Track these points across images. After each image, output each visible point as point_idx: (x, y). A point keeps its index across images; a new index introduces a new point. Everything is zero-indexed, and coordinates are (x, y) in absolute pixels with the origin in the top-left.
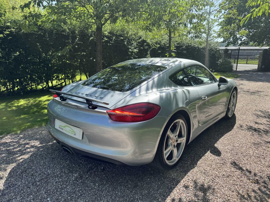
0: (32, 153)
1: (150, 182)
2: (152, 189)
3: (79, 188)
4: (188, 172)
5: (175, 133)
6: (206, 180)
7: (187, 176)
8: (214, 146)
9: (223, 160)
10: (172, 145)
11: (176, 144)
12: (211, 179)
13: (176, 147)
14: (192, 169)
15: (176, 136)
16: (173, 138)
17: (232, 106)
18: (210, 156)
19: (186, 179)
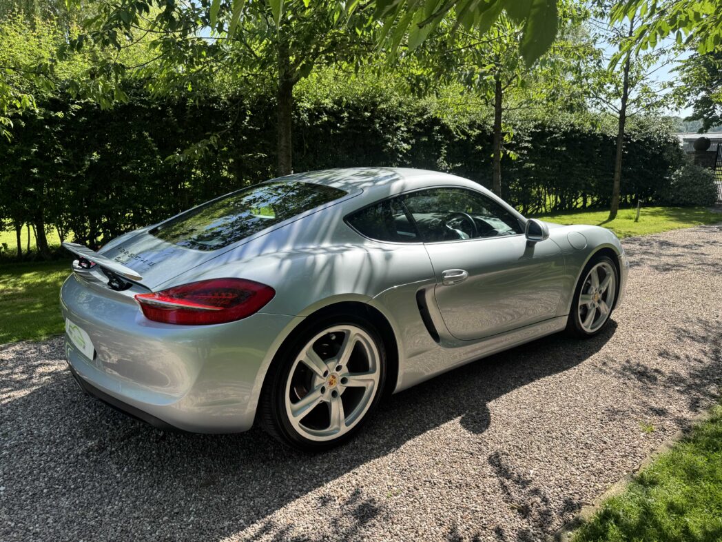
0: (37, 387)
1: (250, 478)
2: (241, 494)
3: (82, 472)
4: (362, 463)
5: (336, 360)
6: (395, 488)
7: (351, 473)
8: (485, 405)
9: (480, 444)
10: (323, 390)
11: (341, 389)
12: (409, 488)
13: (342, 396)
14: (379, 457)
15: (339, 368)
16: (329, 373)
17: (599, 302)
18: (453, 429)
19: (342, 481)
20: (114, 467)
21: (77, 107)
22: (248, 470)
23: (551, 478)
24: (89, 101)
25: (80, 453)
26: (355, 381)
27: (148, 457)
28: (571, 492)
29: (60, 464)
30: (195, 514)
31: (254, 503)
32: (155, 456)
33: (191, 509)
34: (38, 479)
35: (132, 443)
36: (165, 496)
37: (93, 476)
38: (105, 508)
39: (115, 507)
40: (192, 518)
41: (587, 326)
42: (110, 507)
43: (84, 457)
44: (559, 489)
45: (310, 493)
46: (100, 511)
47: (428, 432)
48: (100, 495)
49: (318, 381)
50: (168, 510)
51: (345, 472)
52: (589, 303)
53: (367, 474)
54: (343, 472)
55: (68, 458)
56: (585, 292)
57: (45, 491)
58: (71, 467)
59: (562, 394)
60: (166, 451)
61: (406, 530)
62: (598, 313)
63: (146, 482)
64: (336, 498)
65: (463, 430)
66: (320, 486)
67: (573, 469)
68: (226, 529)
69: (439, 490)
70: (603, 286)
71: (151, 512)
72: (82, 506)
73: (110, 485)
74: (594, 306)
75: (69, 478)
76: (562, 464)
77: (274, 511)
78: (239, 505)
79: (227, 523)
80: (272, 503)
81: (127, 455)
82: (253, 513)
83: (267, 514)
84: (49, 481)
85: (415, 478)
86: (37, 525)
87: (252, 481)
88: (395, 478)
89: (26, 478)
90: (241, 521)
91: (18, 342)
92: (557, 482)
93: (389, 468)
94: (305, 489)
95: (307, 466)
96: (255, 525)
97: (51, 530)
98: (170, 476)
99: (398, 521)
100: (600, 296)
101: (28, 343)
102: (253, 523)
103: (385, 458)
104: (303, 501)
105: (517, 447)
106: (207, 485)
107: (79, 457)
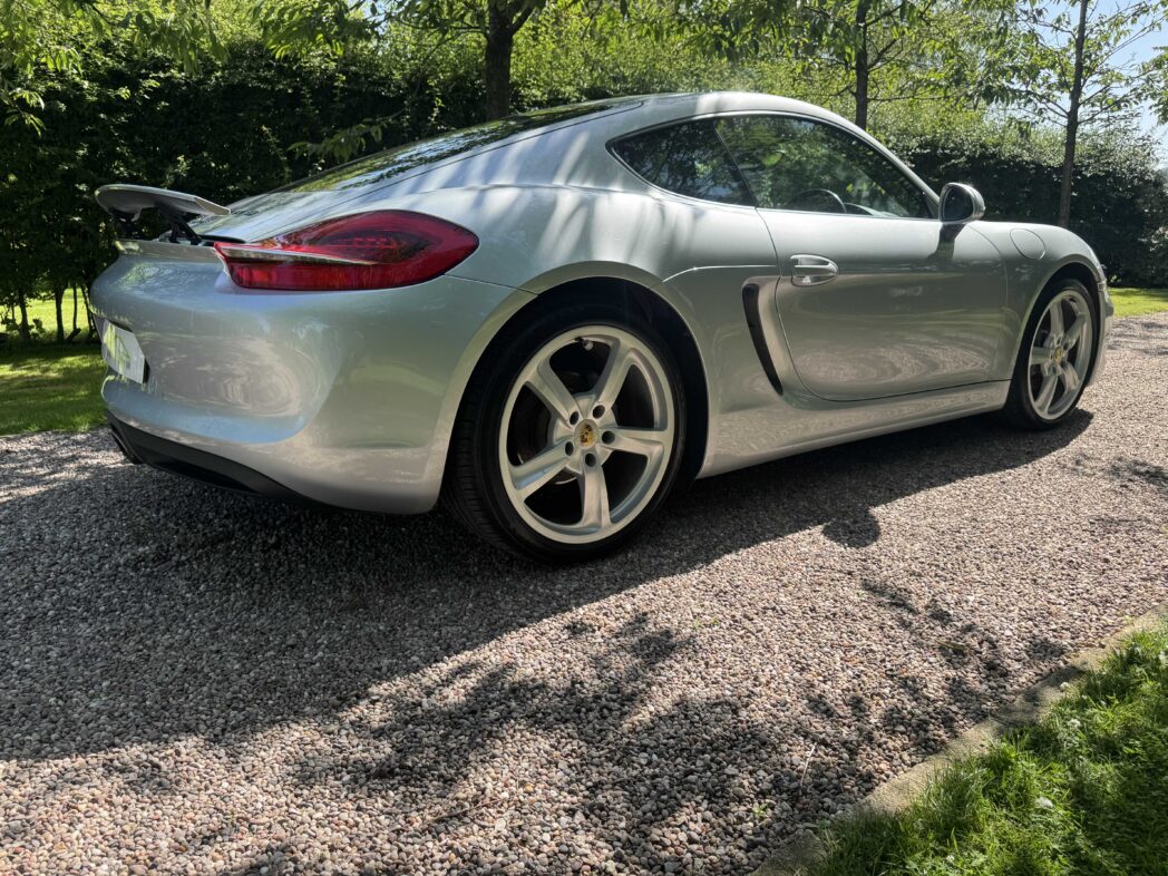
0: (61, 484)
1: (434, 599)
2: (416, 621)
3: (123, 589)
4: (642, 581)
5: (594, 396)
6: (708, 618)
7: (623, 596)
8: (866, 511)
9: (865, 560)
10: (569, 449)
11: (603, 452)
12: (734, 616)
13: (603, 466)
14: (673, 574)
15: (598, 412)
16: (581, 419)
17: (1063, 365)
18: (810, 542)
19: (606, 606)
20: (182, 583)
21: (153, 83)
22: (431, 588)
23: (1012, 608)
24: (172, 77)
25: (122, 561)
26: (629, 441)
27: (246, 571)
28: (1054, 627)
29: (83, 578)
30: (327, 647)
31: (440, 634)
32: (258, 570)
33: (319, 641)
34: (39, 597)
35: (217, 552)
36: (272, 623)
37: (142, 595)
38: (158, 638)
39: (177, 637)
40: (320, 654)
41: (1042, 407)
42: (166, 636)
43: (129, 570)
44: (1031, 623)
45: (545, 620)
46: (149, 643)
47: (764, 544)
48: (150, 621)
49: (561, 430)
50: (276, 642)
51: (612, 594)
52: (1046, 365)
53: (652, 596)
54: (607, 593)
55: (99, 569)
56: (1041, 343)
57: (50, 613)
58: (103, 582)
59: (1009, 497)
60: (280, 564)
61: (734, 675)
62: (1061, 386)
63: (239, 604)
64: (596, 628)
65: (828, 543)
66: (564, 611)
67: (1050, 595)
68: (384, 669)
69: (794, 621)
70: (1071, 336)
71: (244, 644)
72: (115, 636)
73: (172, 608)
74: (1055, 371)
75: (98, 597)
76: (1028, 588)
77: (477, 644)
78: (412, 636)
79: (386, 662)
80: (474, 634)
81: (208, 569)
82: (438, 648)
83: (464, 649)
84: (61, 599)
85: (745, 603)
86: (27, 660)
87: (438, 603)
88: (707, 603)
89: (19, 595)
90: (415, 658)
91: (38, 432)
92: (1024, 613)
93: (693, 589)
94: (536, 614)
95: (539, 584)
96: (440, 664)
97: (52, 667)
98: (284, 597)
99: (717, 662)
100: (1065, 354)
101: (57, 433)
102: (436, 661)
103: (684, 576)
104: (533, 632)
105: (937, 566)
106: (353, 608)
107: (120, 569)
